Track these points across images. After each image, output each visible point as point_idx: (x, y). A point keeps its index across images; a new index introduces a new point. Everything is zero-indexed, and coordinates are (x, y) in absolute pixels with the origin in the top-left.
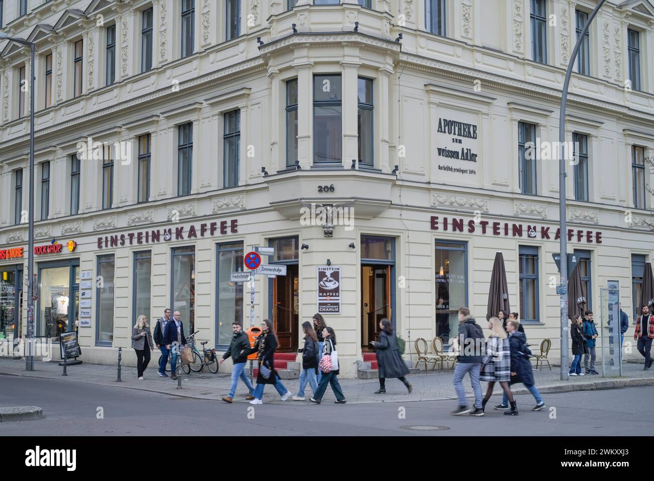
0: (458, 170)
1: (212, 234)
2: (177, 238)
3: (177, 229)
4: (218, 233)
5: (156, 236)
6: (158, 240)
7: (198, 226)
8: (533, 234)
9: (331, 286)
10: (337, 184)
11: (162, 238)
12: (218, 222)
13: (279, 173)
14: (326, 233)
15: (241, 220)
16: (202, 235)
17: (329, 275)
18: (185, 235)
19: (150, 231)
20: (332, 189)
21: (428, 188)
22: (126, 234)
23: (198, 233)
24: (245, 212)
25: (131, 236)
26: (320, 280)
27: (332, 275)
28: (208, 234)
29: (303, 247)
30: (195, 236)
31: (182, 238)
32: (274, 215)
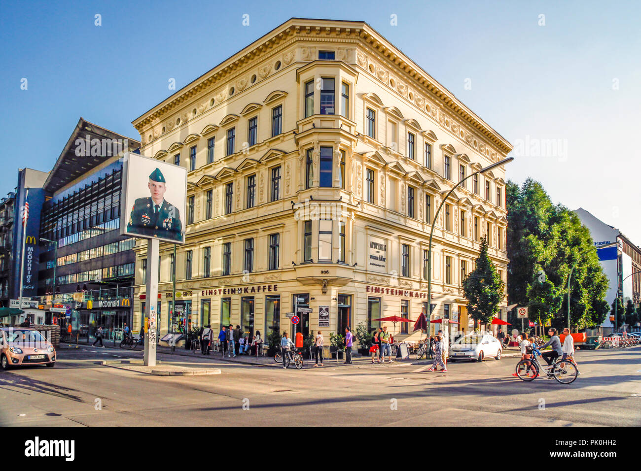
0: (378, 265)
1: (264, 291)
2: (245, 292)
3: (245, 288)
4: (266, 291)
5: (233, 291)
6: (235, 293)
7: (256, 287)
8: (407, 295)
9: (325, 314)
10: (330, 270)
11: (237, 292)
12: (267, 286)
13: (301, 264)
14: (323, 292)
15: (279, 285)
16: (258, 291)
17: (324, 310)
18: (249, 291)
19: (230, 288)
20: (327, 272)
21: (366, 273)
22: (217, 290)
23: (256, 291)
24: (281, 281)
25: (220, 290)
26: (320, 311)
27: (326, 309)
28: (261, 291)
29: (312, 299)
30: (255, 292)
31: (247, 292)
32: (297, 283)
